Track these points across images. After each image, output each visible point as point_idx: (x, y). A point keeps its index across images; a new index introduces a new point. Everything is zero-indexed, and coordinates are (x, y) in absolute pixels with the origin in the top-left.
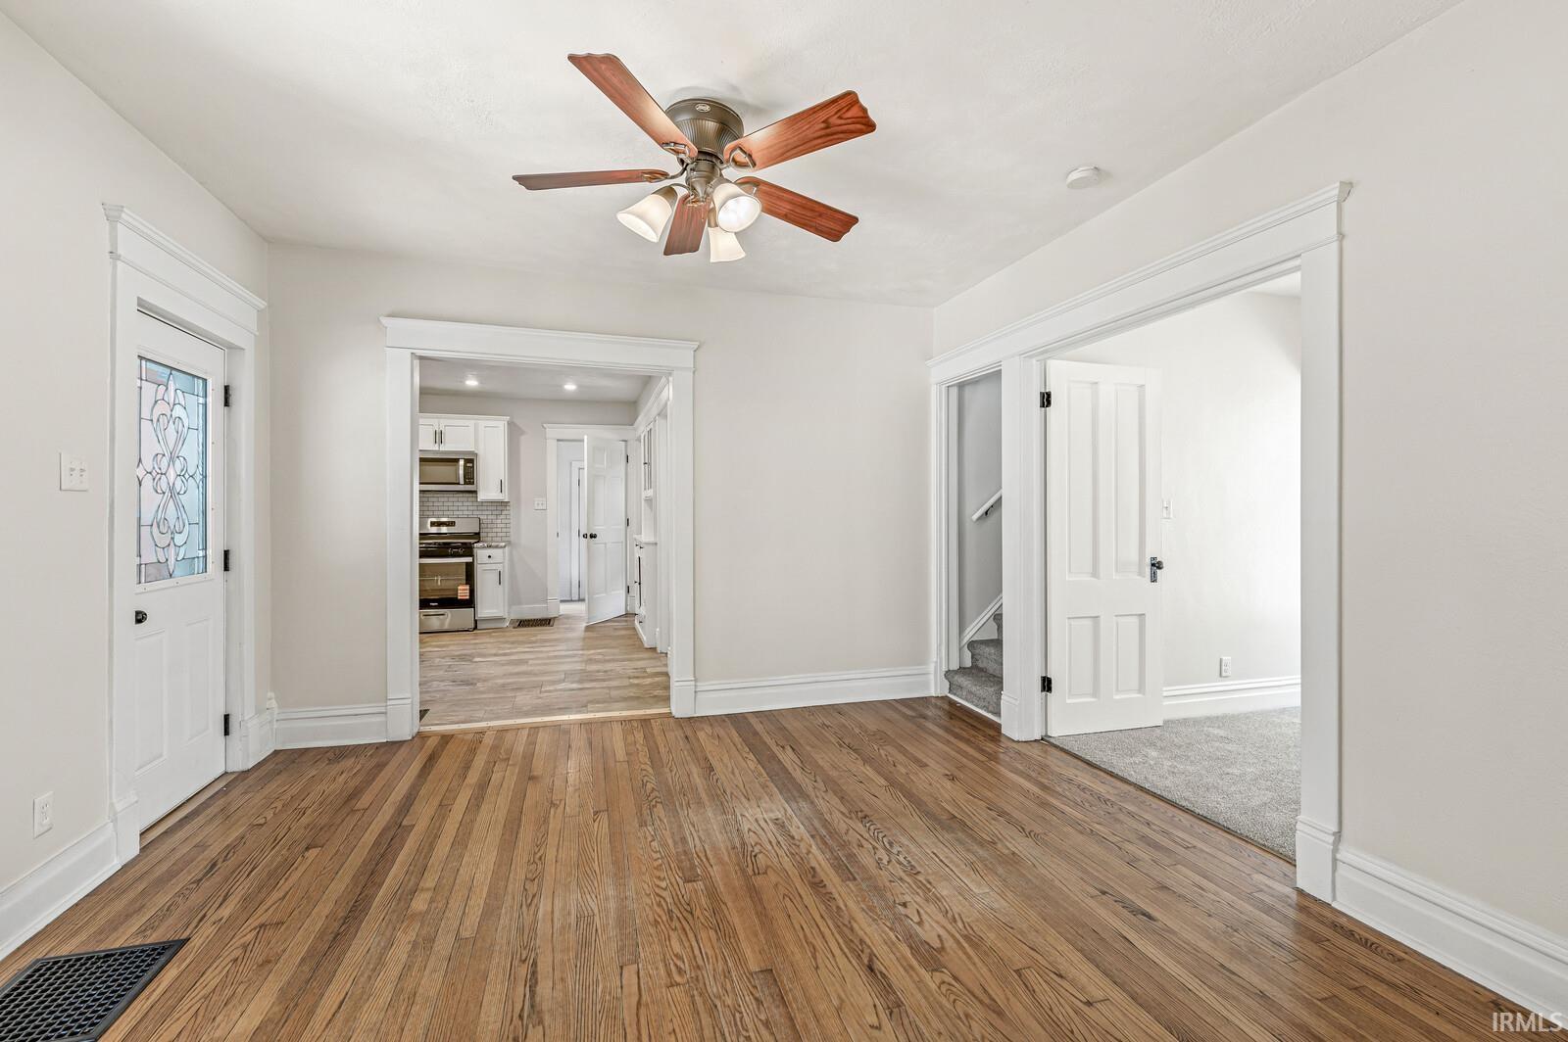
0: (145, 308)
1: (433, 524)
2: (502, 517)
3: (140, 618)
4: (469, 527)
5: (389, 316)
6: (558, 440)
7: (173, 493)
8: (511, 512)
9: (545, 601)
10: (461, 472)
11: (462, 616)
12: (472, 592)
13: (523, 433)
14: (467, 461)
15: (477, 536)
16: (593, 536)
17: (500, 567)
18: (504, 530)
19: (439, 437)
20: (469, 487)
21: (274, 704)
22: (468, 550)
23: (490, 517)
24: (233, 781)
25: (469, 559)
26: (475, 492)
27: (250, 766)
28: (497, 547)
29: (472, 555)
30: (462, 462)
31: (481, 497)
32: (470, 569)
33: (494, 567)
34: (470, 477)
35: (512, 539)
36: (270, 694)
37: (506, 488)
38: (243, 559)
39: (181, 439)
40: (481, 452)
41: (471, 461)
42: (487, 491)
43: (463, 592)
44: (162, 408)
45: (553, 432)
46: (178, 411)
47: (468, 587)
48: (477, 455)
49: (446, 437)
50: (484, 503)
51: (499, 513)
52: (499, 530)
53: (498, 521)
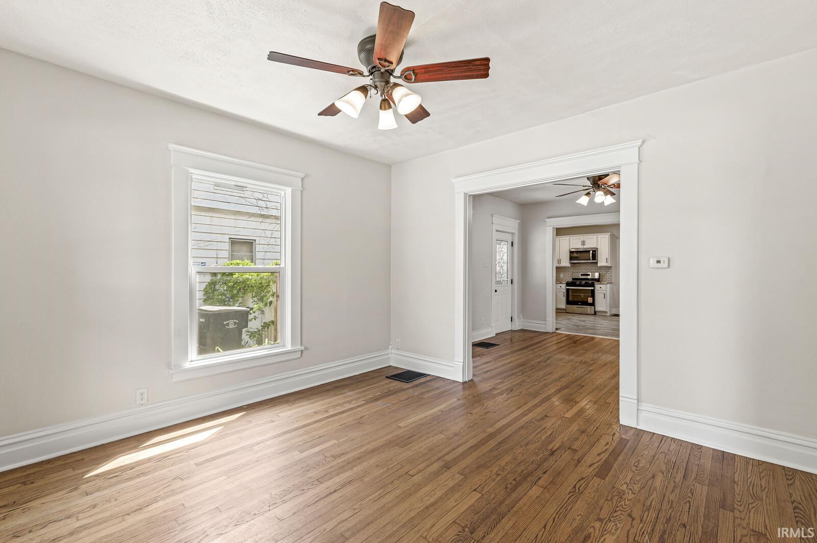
0: (497, 231)
1: (582, 275)
2: (609, 273)
3: (496, 291)
4: (597, 275)
5: (548, 218)
7: (502, 267)
8: (613, 271)
10: (591, 255)
11: (589, 309)
14: (593, 251)
15: (598, 280)
19: (583, 243)
20: (594, 261)
21: (522, 317)
22: (593, 285)
23: (604, 273)
24: (512, 331)
25: (593, 288)
26: (597, 263)
27: (516, 329)
28: (603, 284)
29: (594, 287)
30: (591, 252)
31: (599, 264)
32: (593, 292)
34: (594, 257)
35: (613, 281)
36: (521, 315)
37: (609, 261)
38: (515, 281)
39: (503, 255)
40: (599, 248)
41: (595, 251)
42: (602, 262)
43: (590, 300)
44: (500, 249)
46: (503, 249)
47: (592, 298)
48: (597, 249)
49: (586, 243)
50: (601, 267)
51: (607, 271)
52: (607, 278)
53: (607, 274)
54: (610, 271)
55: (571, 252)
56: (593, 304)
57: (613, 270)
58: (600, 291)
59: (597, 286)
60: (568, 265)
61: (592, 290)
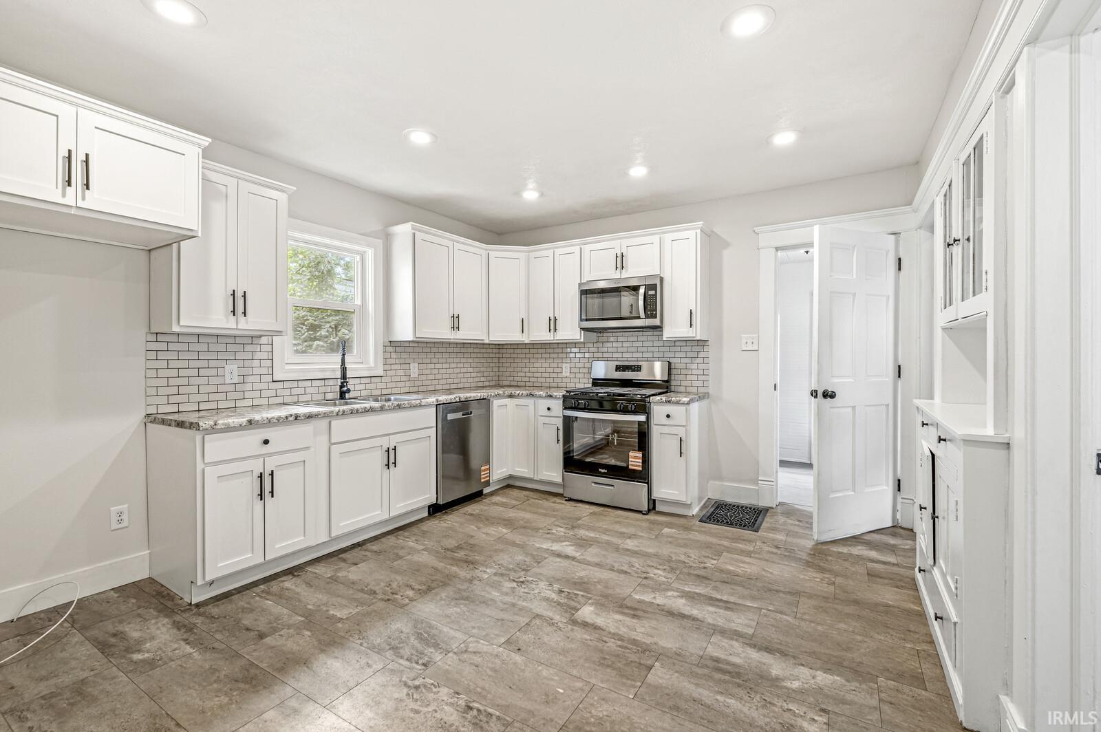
1: (618, 368)
2: (698, 360)
4: (658, 372)
6: (777, 249)
8: (710, 353)
9: (756, 481)
10: (641, 302)
11: (635, 492)
12: (646, 461)
13: (727, 245)
14: (650, 287)
15: (665, 387)
16: (829, 395)
17: (681, 432)
18: (701, 378)
19: (620, 261)
20: (650, 322)
22: (642, 407)
23: (684, 361)
25: (642, 418)
26: (659, 328)
28: (678, 403)
29: (649, 414)
30: (642, 291)
31: (668, 333)
32: (644, 431)
33: (673, 430)
34: (651, 307)
35: (711, 390)
37: (697, 319)
40: (667, 276)
41: (654, 287)
42: (675, 327)
43: (635, 460)
45: (770, 237)
47: (640, 455)
48: (662, 280)
49: (629, 261)
50: (675, 342)
51: (695, 355)
52: (695, 378)
53: (694, 366)
54: (701, 355)
55: (584, 292)
56: (643, 476)
57: (712, 350)
58: (666, 430)
59: (659, 410)
60: (577, 335)
61: (640, 423)
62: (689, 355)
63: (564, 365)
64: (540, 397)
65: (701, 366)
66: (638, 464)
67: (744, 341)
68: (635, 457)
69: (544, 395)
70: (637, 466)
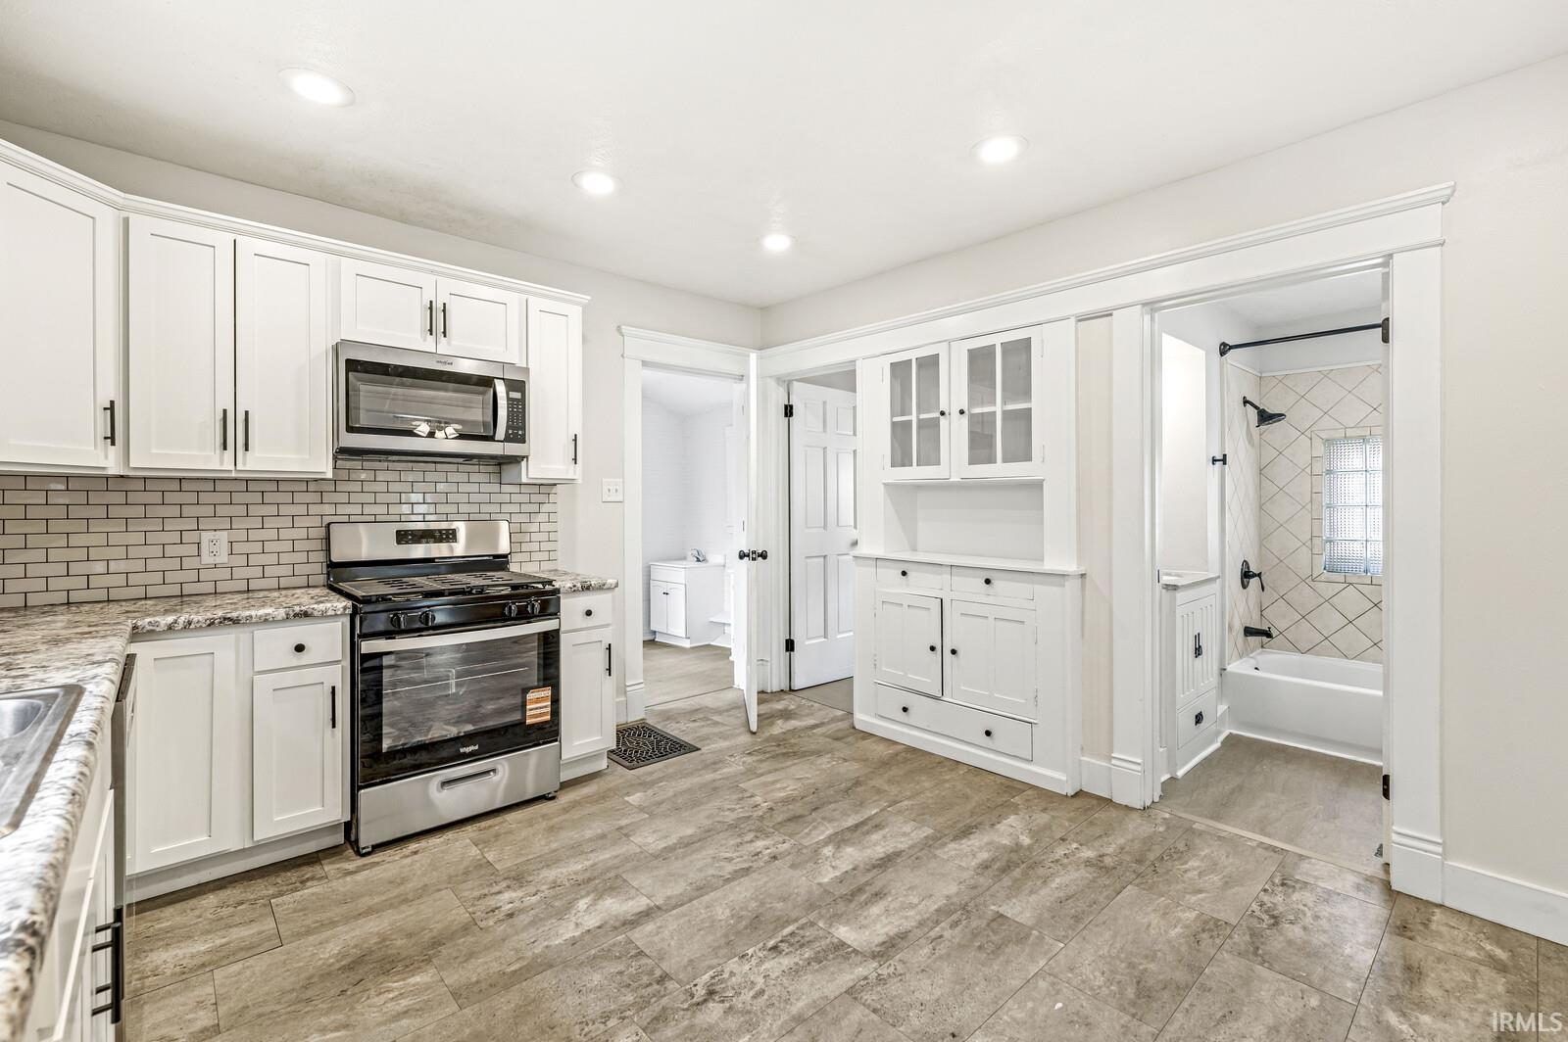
1: (402, 537)
6: (644, 363)
12: (555, 702)
14: (512, 386)
17: (607, 635)
18: (545, 546)
19: (439, 319)
25: (551, 623)
30: (499, 387)
33: (595, 635)
34: (514, 422)
41: (519, 386)
45: (637, 345)
51: (534, 508)
52: (535, 546)
53: (534, 527)
54: (545, 508)
56: (549, 731)
57: (562, 501)
58: (582, 637)
59: (573, 605)
61: (545, 634)
62: (525, 508)
63: (206, 537)
64: (266, 621)
65: (544, 527)
66: (544, 710)
67: (605, 489)
68: (538, 700)
69: (281, 613)
70: (541, 715)
